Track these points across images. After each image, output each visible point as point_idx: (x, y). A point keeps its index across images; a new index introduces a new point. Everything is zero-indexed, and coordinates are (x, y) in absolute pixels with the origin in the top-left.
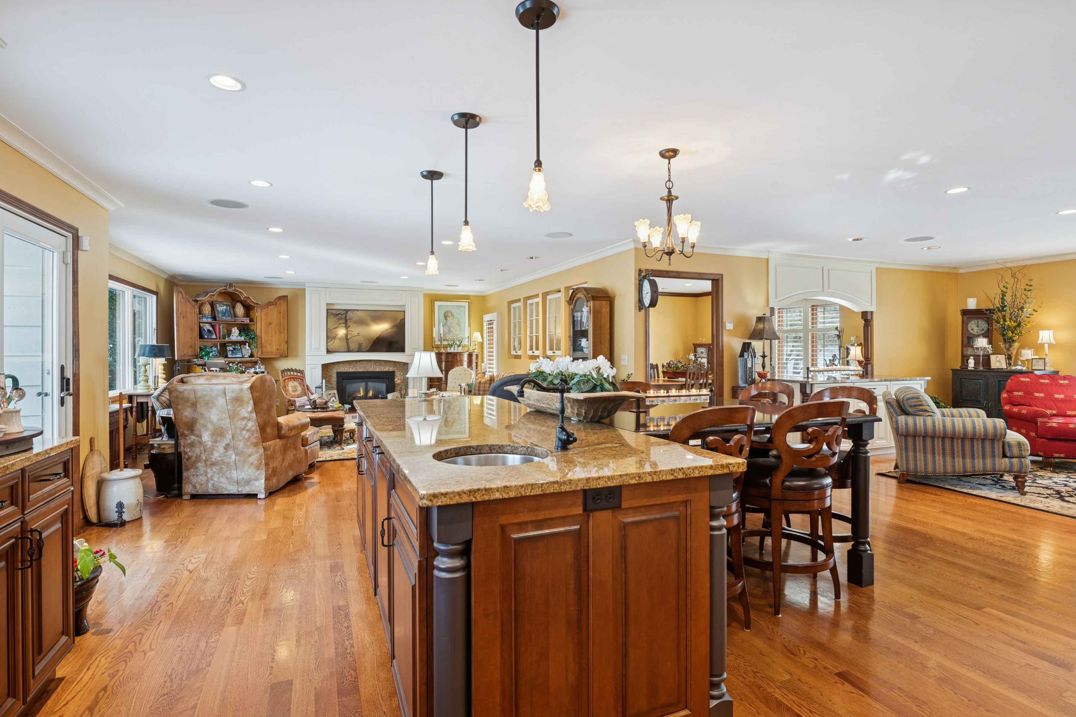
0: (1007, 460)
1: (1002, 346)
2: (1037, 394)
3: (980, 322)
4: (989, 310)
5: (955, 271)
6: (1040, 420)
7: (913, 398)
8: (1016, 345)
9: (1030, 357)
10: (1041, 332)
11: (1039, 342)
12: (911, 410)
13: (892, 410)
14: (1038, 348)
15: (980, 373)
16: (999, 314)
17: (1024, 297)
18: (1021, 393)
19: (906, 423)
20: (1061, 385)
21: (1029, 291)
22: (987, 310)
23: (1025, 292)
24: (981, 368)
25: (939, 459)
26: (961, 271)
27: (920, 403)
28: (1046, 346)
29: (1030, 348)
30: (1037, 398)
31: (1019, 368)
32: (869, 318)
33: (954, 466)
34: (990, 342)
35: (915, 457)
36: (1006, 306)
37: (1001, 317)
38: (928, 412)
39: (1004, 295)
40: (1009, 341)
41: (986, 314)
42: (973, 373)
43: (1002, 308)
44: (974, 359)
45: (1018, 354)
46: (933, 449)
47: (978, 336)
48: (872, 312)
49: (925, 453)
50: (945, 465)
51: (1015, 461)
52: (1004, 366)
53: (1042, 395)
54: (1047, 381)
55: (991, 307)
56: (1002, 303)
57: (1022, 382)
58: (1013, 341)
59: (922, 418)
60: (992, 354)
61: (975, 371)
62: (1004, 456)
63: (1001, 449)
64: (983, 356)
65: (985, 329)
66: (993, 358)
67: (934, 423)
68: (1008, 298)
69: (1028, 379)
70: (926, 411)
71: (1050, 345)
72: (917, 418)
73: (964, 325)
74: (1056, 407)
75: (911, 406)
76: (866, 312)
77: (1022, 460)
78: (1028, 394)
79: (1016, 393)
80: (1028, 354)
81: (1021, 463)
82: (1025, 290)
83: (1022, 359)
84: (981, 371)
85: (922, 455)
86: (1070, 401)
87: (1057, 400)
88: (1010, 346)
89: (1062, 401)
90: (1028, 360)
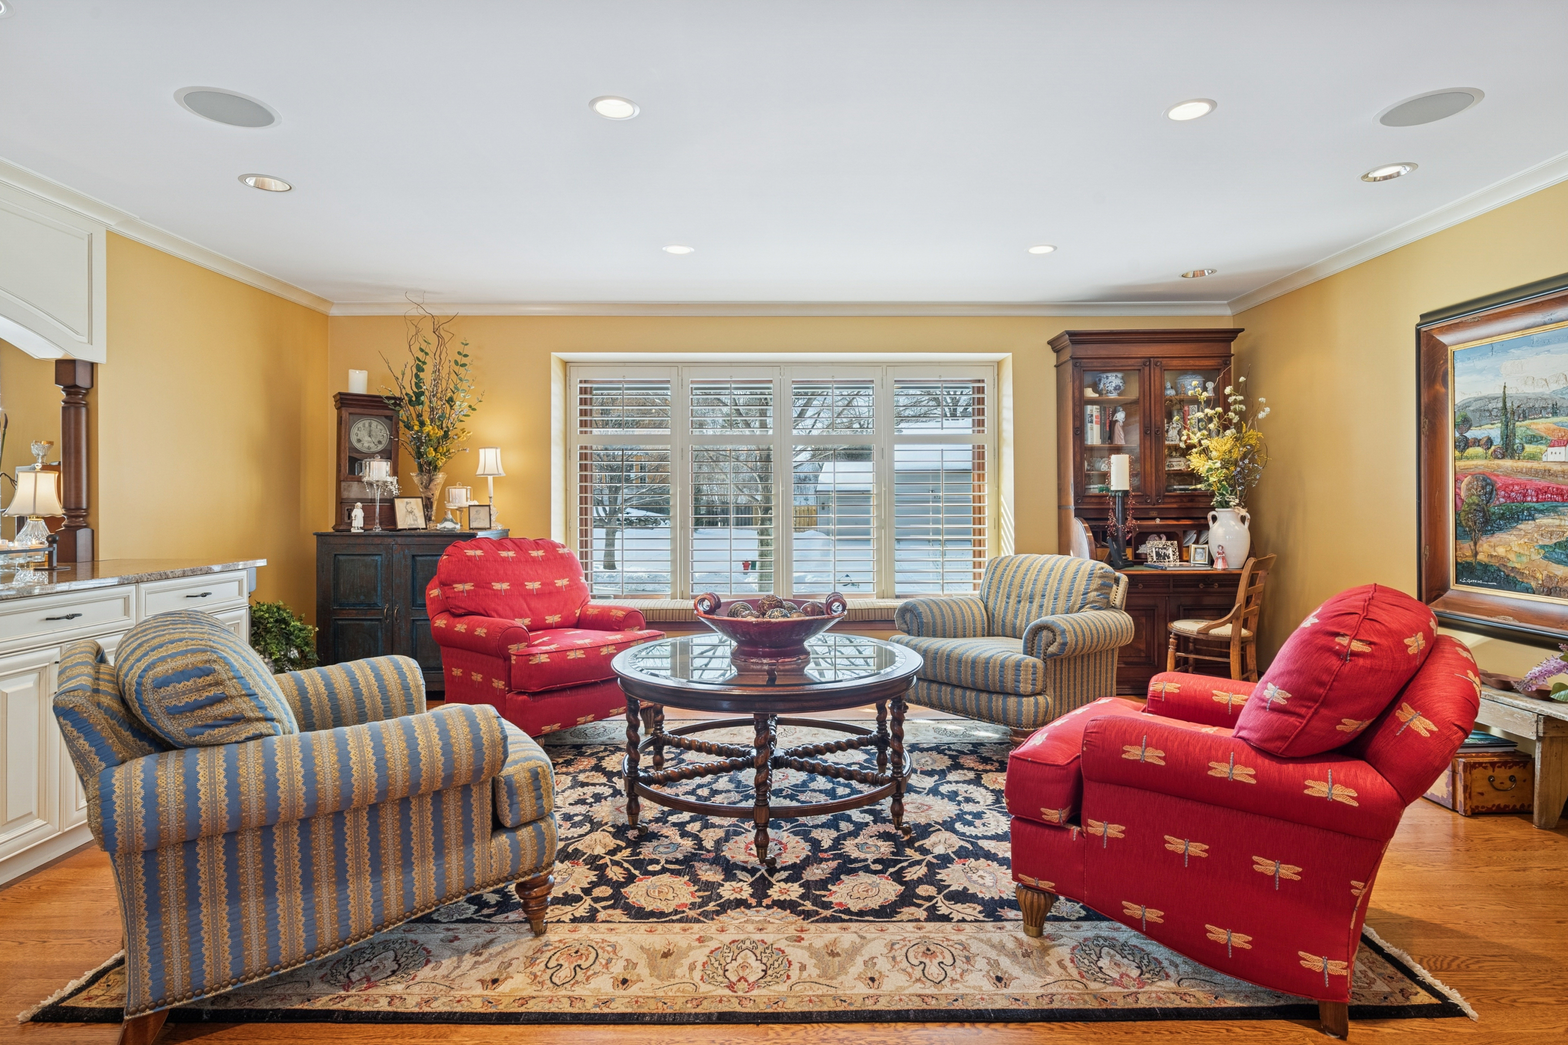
0: (503, 839)
1: (416, 480)
2: (497, 586)
3: (374, 424)
4: (395, 398)
5: (321, 308)
6: (513, 648)
7: (183, 675)
8: (440, 477)
9: (465, 504)
10: (482, 451)
11: (480, 471)
12: (173, 728)
13: (83, 744)
14: (477, 483)
15: (377, 541)
16: (411, 408)
17: (453, 376)
18: (468, 587)
19: (151, 798)
20: (534, 560)
21: (464, 365)
22: (388, 398)
23: (456, 368)
24: (378, 529)
25: (290, 908)
26: (334, 312)
27: (213, 692)
28: (490, 478)
29: (464, 485)
30: (497, 593)
31: (449, 525)
32: (82, 380)
33: (342, 917)
34: (395, 472)
35: (193, 929)
36: (423, 393)
37: (414, 416)
38: (249, 720)
39: (420, 369)
40: (429, 468)
41: (386, 407)
42: (361, 541)
43: (417, 399)
44: (363, 508)
45: (443, 497)
46: (268, 871)
47: (372, 456)
48: (92, 366)
49: (235, 896)
50: (311, 925)
51: (525, 834)
52: (421, 523)
53: (505, 586)
54: (511, 554)
55: (398, 395)
56: (418, 385)
57: (470, 558)
58: (436, 468)
59: (220, 753)
60: (398, 497)
61: (366, 535)
62: (498, 826)
63: (489, 808)
64: (381, 501)
65: (385, 442)
66: (400, 506)
67: (270, 768)
68: (427, 376)
69: (479, 553)
70: (239, 719)
71: (497, 480)
72: (202, 757)
73: (342, 428)
74: (530, 610)
75: (174, 712)
76: (73, 362)
77: (543, 825)
78: (483, 585)
79: (459, 587)
80: (460, 496)
81: (540, 836)
82: (456, 363)
83: (452, 506)
84: (377, 536)
85: (224, 910)
86: (550, 593)
87: (530, 593)
88: (431, 480)
89: (539, 594)
90: (460, 509)
